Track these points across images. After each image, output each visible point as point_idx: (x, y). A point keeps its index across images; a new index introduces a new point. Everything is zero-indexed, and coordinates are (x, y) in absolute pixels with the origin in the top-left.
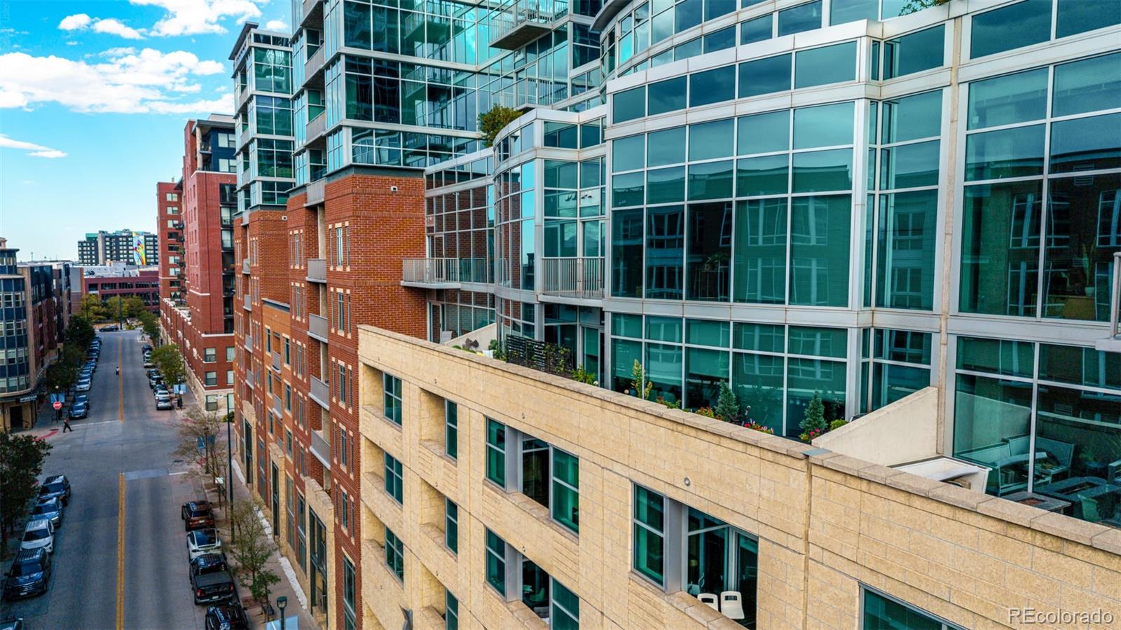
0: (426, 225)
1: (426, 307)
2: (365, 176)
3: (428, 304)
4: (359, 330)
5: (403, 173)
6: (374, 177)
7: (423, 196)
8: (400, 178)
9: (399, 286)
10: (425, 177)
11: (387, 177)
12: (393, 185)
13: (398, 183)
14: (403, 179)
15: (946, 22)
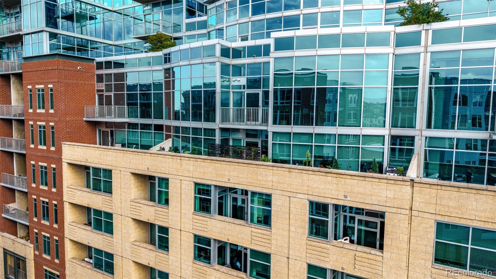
0: (96, 88)
1: (96, 132)
2: (64, 60)
3: (97, 131)
4: (63, 145)
5: (84, 60)
6: (69, 61)
7: (94, 73)
8: (83, 63)
9: (83, 120)
10: (95, 63)
11: (75, 62)
12: (79, 66)
13: (82, 65)
14: (84, 63)
15: (422, 31)
